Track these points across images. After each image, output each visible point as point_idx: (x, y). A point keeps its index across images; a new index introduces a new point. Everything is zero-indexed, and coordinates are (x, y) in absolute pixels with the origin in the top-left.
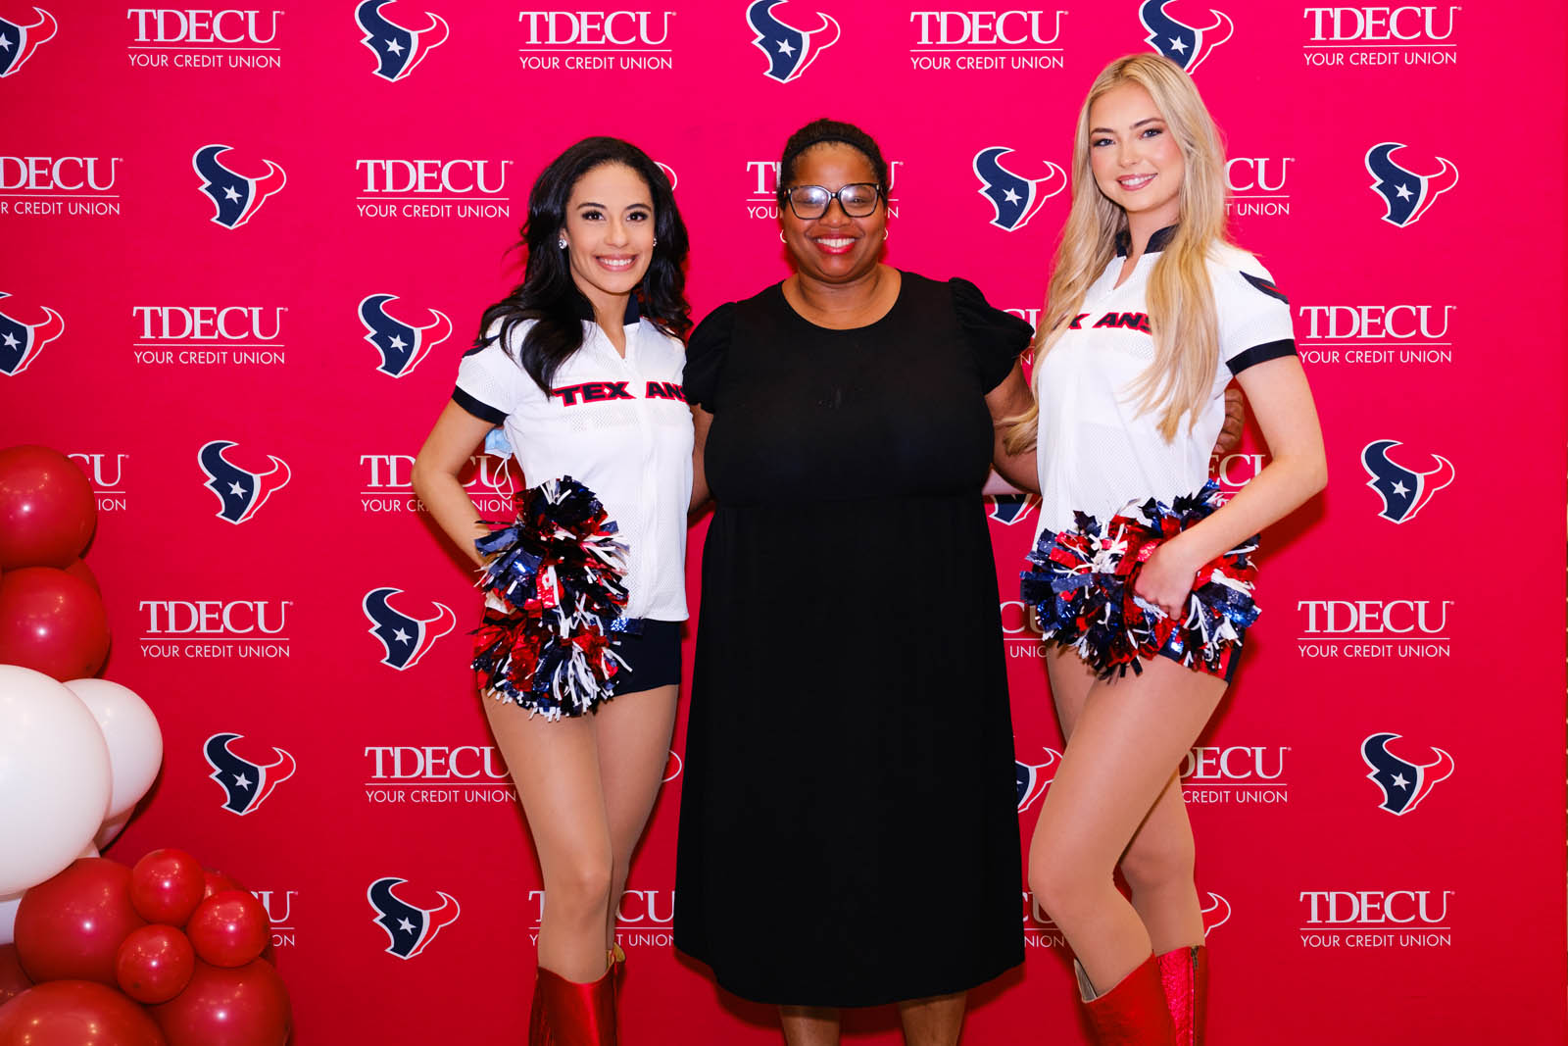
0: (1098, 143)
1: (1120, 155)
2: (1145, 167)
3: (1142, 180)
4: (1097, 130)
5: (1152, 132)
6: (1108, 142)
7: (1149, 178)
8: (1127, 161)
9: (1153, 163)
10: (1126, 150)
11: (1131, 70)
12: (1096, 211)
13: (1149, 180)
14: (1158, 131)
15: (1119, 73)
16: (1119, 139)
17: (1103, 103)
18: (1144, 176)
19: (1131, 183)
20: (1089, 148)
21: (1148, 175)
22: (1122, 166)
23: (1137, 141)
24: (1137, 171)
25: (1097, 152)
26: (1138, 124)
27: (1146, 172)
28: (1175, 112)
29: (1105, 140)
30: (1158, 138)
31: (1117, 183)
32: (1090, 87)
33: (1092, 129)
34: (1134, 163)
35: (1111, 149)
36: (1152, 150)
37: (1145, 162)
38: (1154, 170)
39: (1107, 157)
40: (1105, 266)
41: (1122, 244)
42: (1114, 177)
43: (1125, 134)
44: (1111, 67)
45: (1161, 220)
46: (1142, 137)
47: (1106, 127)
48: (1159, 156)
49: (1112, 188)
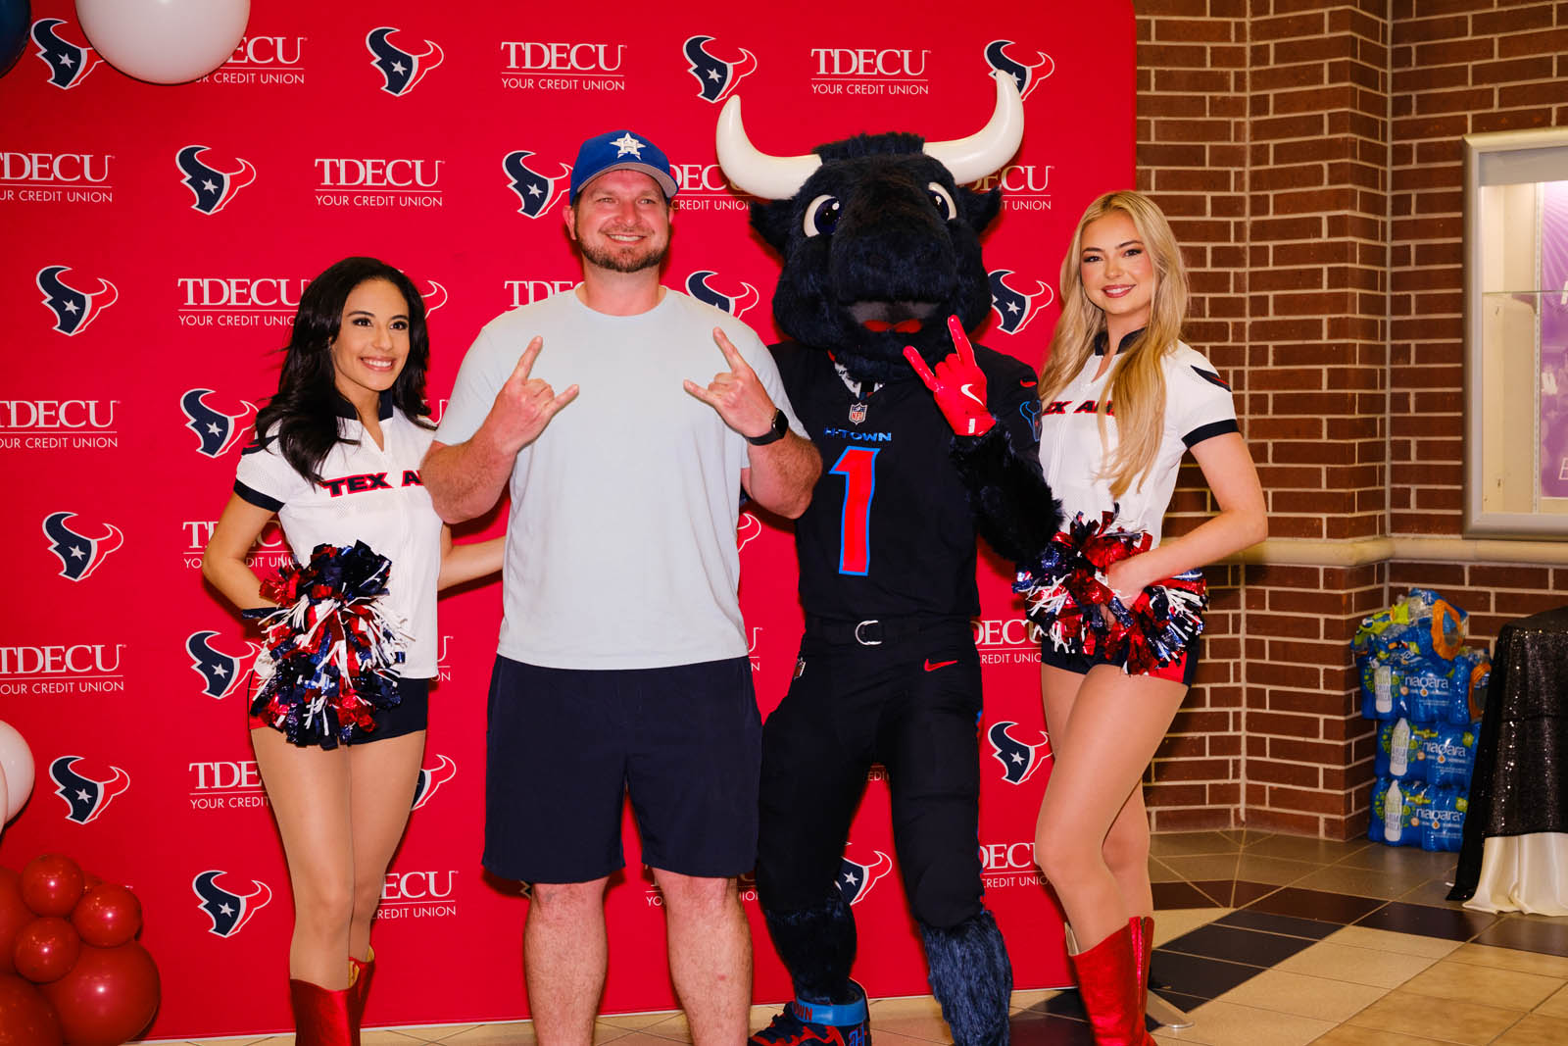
0: (1088, 260)
1: (1107, 269)
2: (1126, 279)
3: (1123, 289)
4: (1088, 249)
5: (1132, 252)
6: (1096, 259)
7: (1128, 289)
8: (1112, 274)
9: (1133, 277)
10: (1111, 266)
11: (1116, 202)
12: (1083, 316)
13: (1129, 290)
14: (1138, 251)
15: (1106, 205)
16: (1107, 257)
17: (1095, 227)
18: (1123, 286)
19: (1114, 291)
20: (1080, 264)
21: (1128, 286)
22: (1108, 278)
23: (1121, 258)
24: (1119, 282)
25: (1090, 267)
26: (1122, 245)
27: (1126, 283)
28: (1151, 238)
29: (1092, 257)
30: (1137, 258)
31: (1102, 293)
32: (1083, 213)
33: (1085, 247)
34: (1118, 276)
35: (1099, 265)
36: (1131, 266)
37: (1126, 274)
38: (1132, 282)
39: (1096, 272)
40: (1086, 360)
41: (1100, 344)
42: (1101, 287)
43: (1111, 252)
44: (1100, 199)
45: (1135, 324)
46: (1125, 255)
47: (1096, 247)
48: (1137, 272)
49: (1098, 296)
